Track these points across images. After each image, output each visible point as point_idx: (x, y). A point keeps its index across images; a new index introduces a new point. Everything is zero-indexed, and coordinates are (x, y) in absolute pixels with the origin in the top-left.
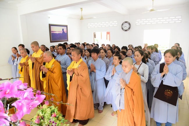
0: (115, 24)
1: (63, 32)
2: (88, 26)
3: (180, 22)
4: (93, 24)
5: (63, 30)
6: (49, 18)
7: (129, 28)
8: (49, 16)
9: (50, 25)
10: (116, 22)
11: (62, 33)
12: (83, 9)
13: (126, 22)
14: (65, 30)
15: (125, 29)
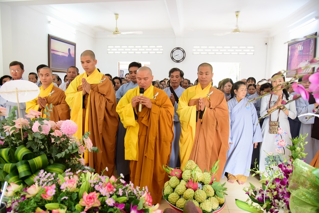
0: (159, 51)
1: (70, 55)
2: (108, 50)
3: (252, 54)
4: (119, 47)
5: (69, 50)
6: (49, 22)
7: (183, 58)
8: (49, 18)
9: (50, 38)
10: (161, 47)
11: (67, 55)
12: (119, 16)
13: (178, 48)
14: (72, 52)
15: (176, 58)
